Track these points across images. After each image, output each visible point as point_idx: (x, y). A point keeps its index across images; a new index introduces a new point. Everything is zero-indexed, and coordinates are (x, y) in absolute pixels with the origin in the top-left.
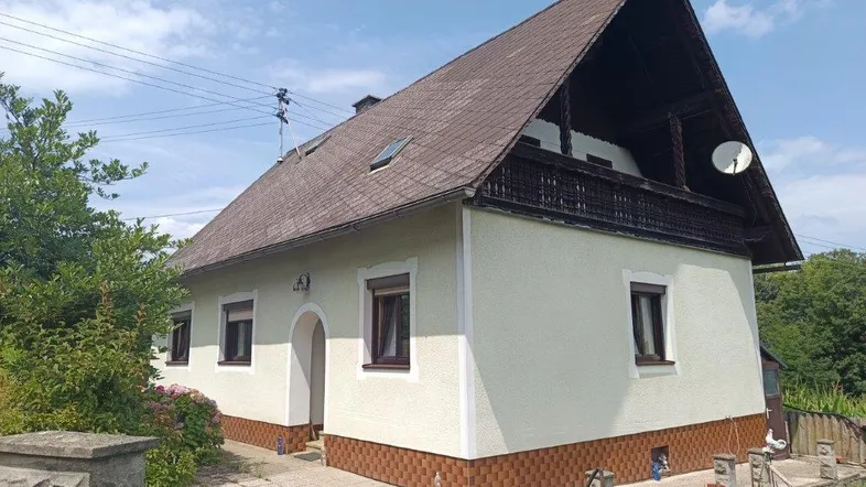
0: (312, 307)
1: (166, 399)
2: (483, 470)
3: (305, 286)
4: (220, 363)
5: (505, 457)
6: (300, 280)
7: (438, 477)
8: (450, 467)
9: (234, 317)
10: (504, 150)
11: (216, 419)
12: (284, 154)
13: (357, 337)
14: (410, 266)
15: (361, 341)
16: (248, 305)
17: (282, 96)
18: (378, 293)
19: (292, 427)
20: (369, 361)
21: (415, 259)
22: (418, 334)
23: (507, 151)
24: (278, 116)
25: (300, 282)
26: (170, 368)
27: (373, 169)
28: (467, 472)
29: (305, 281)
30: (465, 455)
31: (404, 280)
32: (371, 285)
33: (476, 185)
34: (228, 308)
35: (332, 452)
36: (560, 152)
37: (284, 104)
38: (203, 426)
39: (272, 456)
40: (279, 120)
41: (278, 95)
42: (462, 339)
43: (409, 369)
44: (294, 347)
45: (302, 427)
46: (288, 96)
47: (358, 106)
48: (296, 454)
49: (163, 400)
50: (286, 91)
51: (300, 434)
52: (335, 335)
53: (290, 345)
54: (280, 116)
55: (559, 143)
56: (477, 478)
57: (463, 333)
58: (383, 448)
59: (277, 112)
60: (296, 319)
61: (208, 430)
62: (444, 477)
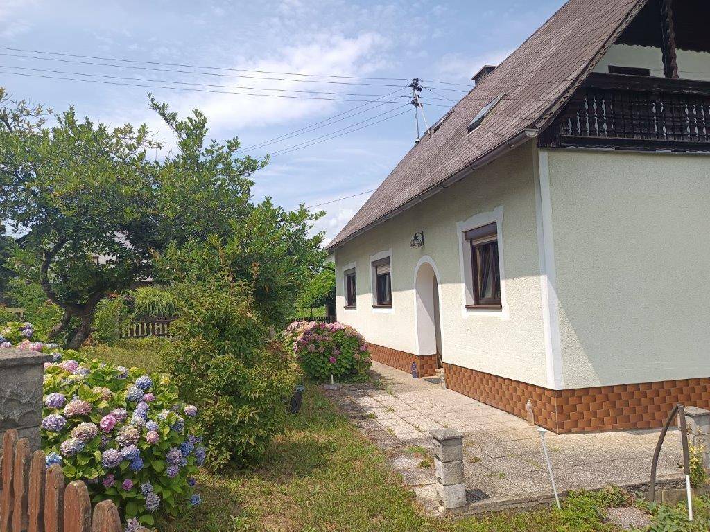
0: (426, 259)
1: (326, 333)
2: (572, 401)
3: (420, 241)
4: (374, 307)
5: (599, 389)
6: (416, 237)
7: (529, 404)
8: (540, 396)
9: (381, 271)
10: (573, 83)
11: (363, 348)
12: (422, 134)
13: (459, 282)
14: (495, 215)
15: (463, 285)
16: (386, 261)
17: (415, 86)
18: (475, 243)
19: (422, 357)
20: (472, 302)
21: (501, 208)
22: (506, 278)
23: (577, 85)
24: (413, 103)
25: (416, 238)
26: (347, 311)
27: (470, 131)
28: (554, 401)
29: (420, 238)
30: (551, 385)
31: (492, 229)
32: (468, 236)
33: (539, 125)
34: (376, 265)
35: (450, 378)
36: (662, 75)
37: (417, 92)
38: (354, 353)
39: (407, 378)
40: (414, 106)
41: (412, 86)
42: (543, 279)
43: (501, 308)
44: (418, 292)
45: (431, 356)
46: (420, 84)
47: (477, 78)
48: (426, 378)
49: (324, 334)
50: (417, 80)
51: (430, 362)
52: (445, 282)
53: (414, 291)
54: (415, 103)
55: (662, 66)
56: (565, 408)
57: (545, 273)
58: (486, 376)
59: (412, 99)
60: (417, 269)
61: (357, 356)
62: (535, 404)
